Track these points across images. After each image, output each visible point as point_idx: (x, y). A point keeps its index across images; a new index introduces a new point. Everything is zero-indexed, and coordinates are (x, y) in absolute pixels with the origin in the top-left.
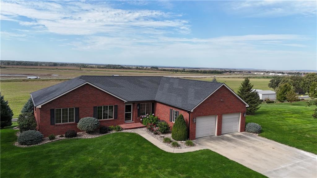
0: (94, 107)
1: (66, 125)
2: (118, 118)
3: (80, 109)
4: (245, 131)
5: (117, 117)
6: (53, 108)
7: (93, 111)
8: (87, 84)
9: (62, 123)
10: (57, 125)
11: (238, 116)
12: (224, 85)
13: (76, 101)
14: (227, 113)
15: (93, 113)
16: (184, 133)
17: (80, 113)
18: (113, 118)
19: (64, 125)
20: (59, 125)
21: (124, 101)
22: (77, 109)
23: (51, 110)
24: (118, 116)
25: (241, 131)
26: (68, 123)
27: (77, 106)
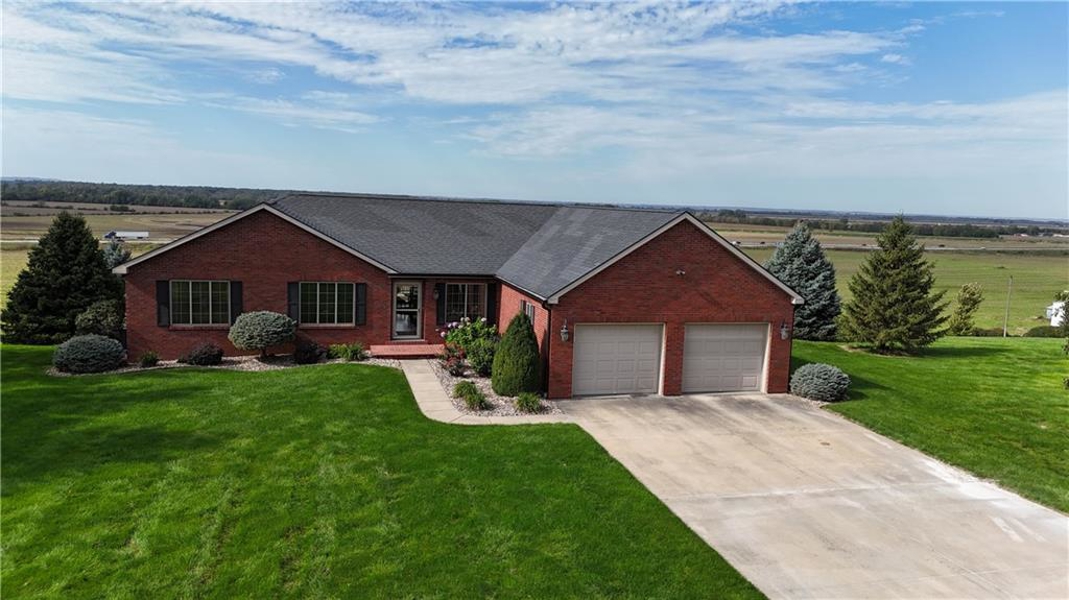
0: (289, 283)
1: (201, 329)
2: (368, 323)
3: (245, 285)
4: (788, 391)
5: (365, 320)
6: (163, 277)
7: (286, 295)
8: (264, 210)
9: (191, 325)
10: (175, 330)
11: (761, 336)
12: (686, 220)
13: (233, 261)
14: (707, 321)
15: (286, 301)
16: (521, 371)
17: (244, 299)
18: (353, 325)
19: (195, 329)
20: (184, 330)
21: (385, 272)
22: (237, 286)
23: (158, 282)
24: (368, 319)
25: (770, 391)
26: (211, 324)
27: (236, 277)
